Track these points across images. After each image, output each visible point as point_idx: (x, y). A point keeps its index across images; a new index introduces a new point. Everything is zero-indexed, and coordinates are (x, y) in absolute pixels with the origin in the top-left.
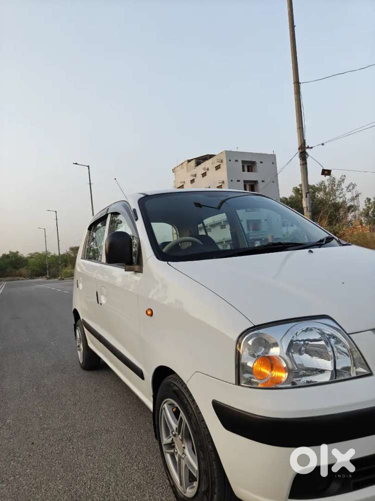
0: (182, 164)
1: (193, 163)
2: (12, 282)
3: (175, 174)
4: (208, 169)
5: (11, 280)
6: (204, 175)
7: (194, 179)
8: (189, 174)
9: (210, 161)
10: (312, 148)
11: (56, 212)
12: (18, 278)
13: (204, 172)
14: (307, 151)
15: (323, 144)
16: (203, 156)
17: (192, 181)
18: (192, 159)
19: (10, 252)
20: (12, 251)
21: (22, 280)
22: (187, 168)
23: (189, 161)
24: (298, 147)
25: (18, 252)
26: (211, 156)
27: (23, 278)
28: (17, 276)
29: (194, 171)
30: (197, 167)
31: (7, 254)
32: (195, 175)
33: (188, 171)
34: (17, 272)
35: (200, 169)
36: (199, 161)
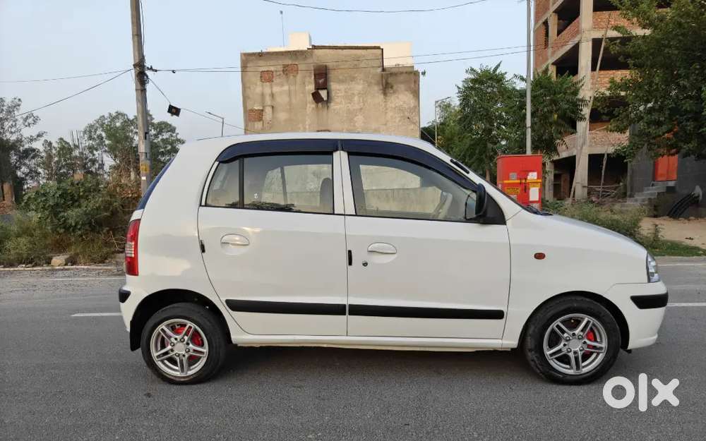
10: (156, 71)
14: (148, 73)
15: (173, 72)
24: (133, 63)
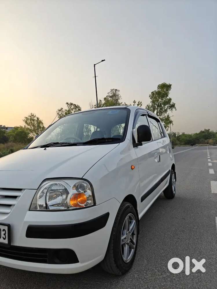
2: (202, 147)
5: (202, 146)
12: (206, 144)
19: (205, 129)
20: (206, 129)
21: (208, 146)
25: (209, 130)
27: (209, 145)
28: (205, 143)
31: (203, 130)
34: (206, 141)
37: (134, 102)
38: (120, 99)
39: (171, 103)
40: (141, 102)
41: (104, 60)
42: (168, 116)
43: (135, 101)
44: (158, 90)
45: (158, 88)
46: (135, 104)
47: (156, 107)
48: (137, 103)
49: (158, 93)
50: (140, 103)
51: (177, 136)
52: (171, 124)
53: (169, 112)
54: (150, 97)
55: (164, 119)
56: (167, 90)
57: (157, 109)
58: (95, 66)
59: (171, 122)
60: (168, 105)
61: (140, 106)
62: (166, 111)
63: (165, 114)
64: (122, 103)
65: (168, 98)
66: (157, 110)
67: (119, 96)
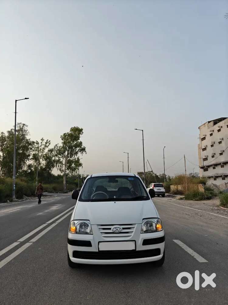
0: (204, 124)
1: (212, 123)
3: (200, 130)
4: (222, 127)
6: (219, 131)
7: (212, 133)
8: (209, 130)
9: (223, 122)
11: (128, 153)
13: (219, 129)
16: (219, 119)
17: (211, 135)
18: (212, 121)
22: (208, 126)
23: (209, 122)
26: (224, 119)
29: (212, 129)
30: (214, 126)
32: (213, 131)
33: (208, 128)
35: (216, 127)
36: (216, 122)
37: (42, 140)
38: (29, 135)
39: (82, 147)
40: (50, 141)
41: (28, 98)
42: (78, 158)
43: (43, 138)
44: (71, 132)
45: (71, 131)
46: (43, 142)
47: (68, 149)
48: (45, 141)
49: (70, 135)
50: (48, 141)
51: (81, 177)
52: (81, 167)
53: (79, 154)
54: (61, 137)
55: (74, 161)
56: (79, 134)
57: (69, 150)
58: (17, 101)
59: (80, 165)
60: (79, 148)
61: (48, 144)
62: (76, 153)
63: (76, 156)
64: (29, 139)
65: (79, 141)
66: (68, 152)
67: (28, 131)
